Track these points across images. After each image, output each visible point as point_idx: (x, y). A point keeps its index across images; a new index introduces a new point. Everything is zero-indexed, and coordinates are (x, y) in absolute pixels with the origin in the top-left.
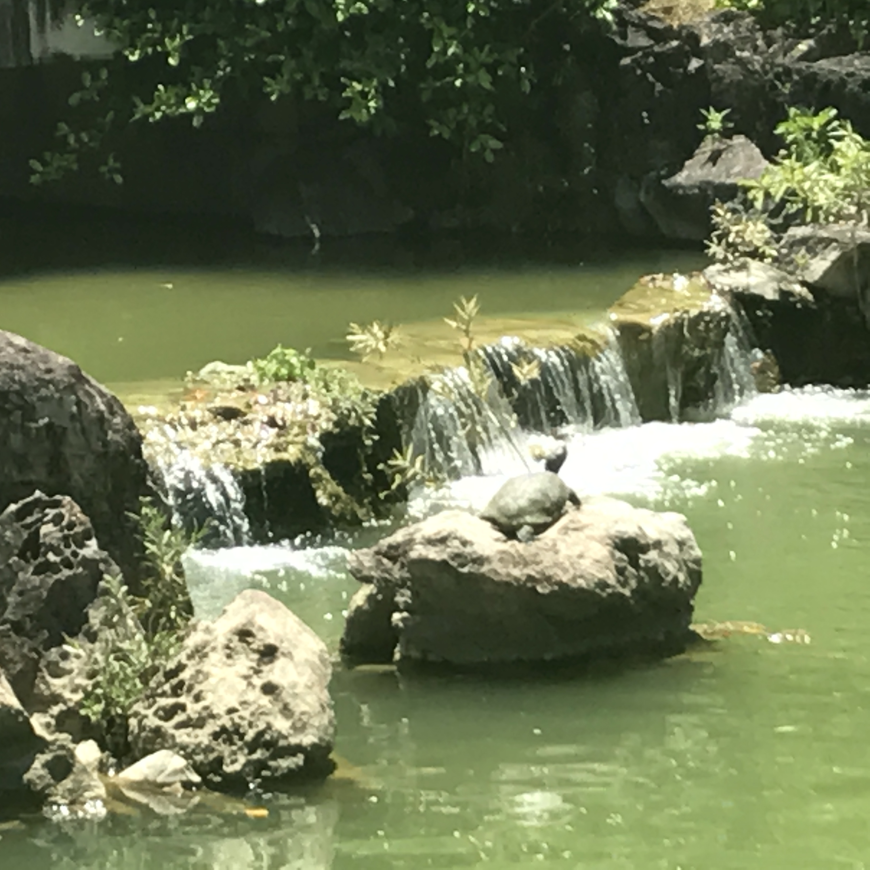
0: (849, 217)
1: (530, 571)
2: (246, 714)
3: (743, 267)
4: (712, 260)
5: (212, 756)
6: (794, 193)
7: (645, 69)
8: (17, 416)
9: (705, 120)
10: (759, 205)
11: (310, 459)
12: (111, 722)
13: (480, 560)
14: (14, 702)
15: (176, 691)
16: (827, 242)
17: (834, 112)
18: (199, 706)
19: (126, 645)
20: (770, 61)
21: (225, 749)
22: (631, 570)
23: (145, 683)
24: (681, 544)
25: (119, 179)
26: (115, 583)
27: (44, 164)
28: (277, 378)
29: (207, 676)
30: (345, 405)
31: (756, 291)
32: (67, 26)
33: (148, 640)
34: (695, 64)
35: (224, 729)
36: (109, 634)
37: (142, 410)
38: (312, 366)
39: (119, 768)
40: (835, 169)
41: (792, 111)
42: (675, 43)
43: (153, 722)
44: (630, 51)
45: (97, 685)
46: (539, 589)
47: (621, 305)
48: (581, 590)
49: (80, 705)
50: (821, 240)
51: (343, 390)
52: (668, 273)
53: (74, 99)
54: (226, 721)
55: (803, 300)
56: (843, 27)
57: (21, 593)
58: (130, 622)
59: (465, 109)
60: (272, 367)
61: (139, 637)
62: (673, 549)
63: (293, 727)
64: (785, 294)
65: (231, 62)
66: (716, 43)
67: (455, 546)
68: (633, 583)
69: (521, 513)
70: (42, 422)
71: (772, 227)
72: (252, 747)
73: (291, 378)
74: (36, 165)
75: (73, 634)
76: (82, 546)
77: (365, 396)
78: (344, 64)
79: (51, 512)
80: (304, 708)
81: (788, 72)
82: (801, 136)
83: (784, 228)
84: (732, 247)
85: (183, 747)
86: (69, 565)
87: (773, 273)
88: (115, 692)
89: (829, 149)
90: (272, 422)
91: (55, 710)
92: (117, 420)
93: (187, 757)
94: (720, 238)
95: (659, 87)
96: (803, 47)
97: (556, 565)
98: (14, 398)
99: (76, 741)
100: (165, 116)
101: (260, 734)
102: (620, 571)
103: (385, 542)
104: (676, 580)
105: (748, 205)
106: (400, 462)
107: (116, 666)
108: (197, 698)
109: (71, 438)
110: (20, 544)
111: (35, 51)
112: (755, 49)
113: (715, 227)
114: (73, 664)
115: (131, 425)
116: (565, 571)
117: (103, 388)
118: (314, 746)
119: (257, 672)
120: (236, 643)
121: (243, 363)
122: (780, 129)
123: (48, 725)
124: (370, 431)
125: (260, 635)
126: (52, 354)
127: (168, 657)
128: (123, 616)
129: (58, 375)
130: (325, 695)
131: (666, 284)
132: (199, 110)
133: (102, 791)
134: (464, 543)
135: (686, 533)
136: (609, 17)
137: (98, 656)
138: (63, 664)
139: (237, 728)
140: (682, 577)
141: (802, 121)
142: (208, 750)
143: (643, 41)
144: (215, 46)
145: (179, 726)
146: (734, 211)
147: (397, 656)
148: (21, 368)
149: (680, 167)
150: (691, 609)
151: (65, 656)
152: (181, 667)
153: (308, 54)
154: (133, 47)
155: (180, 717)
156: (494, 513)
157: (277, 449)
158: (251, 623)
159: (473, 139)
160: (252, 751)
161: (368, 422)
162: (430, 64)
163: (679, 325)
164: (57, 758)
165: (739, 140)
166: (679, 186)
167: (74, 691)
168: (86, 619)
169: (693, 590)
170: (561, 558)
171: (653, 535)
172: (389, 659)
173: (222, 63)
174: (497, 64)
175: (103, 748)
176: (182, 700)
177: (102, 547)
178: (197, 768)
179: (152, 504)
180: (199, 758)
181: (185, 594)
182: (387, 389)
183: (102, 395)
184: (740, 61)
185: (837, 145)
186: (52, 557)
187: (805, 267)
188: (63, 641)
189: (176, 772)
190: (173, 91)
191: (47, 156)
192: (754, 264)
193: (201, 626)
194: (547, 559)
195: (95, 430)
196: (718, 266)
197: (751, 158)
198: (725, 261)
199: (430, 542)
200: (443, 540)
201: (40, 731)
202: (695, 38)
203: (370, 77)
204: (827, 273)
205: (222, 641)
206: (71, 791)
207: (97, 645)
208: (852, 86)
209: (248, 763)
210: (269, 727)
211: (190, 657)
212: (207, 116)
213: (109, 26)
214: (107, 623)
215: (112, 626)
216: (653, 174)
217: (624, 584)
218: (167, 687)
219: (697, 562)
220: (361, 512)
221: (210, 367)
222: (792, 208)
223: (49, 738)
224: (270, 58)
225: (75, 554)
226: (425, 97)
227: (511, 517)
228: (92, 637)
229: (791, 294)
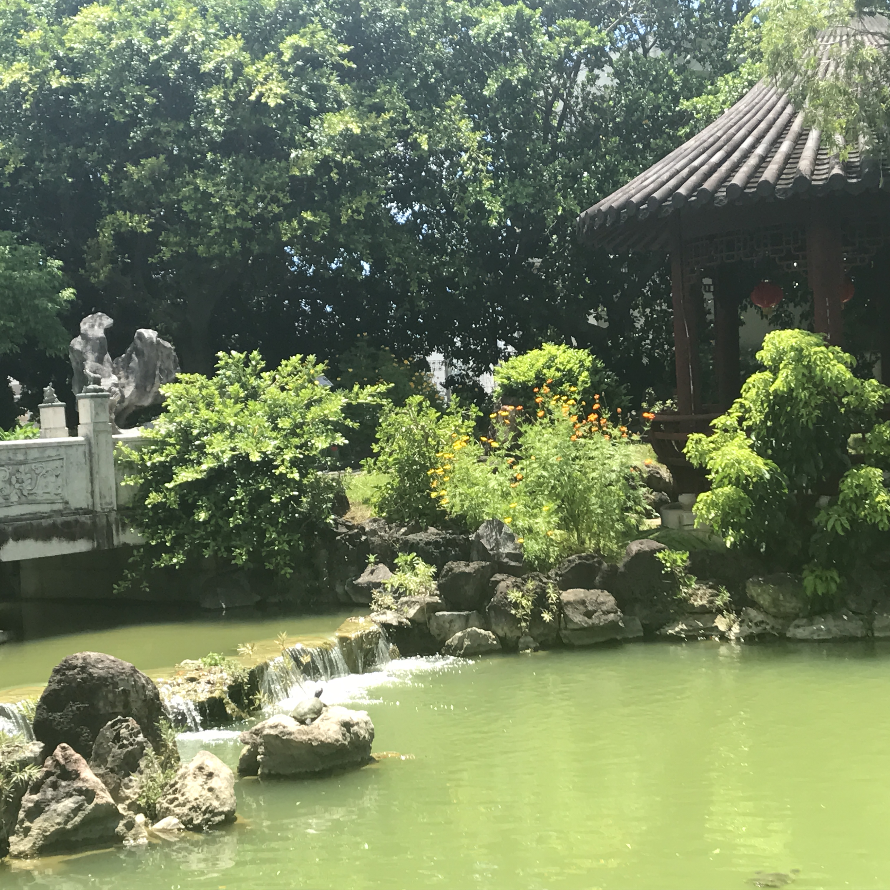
0: (422, 593)
1: (310, 737)
2: (202, 800)
3: (384, 613)
4: (373, 611)
5: (189, 818)
6: (402, 585)
7: (346, 540)
8: (111, 687)
9: (368, 558)
10: (389, 589)
11: (224, 696)
12: (149, 806)
13: (290, 734)
14: (111, 801)
15: (174, 792)
16: (415, 603)
17: (415, 554)
18: (183, 798)
19: (154, 775)
20: (391, 536)
21: (193, 814)
22: (348, 734)
23: (162, 790)
24: (366, 723)
25: (148, 590)
26: (150, 750)
27: (119, 586)
28: (211, 665)
29: (186, 786)
30: (237, 674)
31: (389, 622)
32: (127, 532)
33: (163, 773)
34: (364, 538)
35: (193, 807)
36: (148, 771)
37: (159, 680)
38: (224, 659)
39: (153, 824)
40: (416, 575)
41: (400, 554)
42: (356, 531)
43: (166, 805)
44: (340, 534)
45: (143, 792)
46: (314, 744)
47: (340, 630)
48: (329, 743)
49: (137, 800)
50: (413, 602)
51: (236, 669)
52: (357, 616)
53: (131, 560)
54: (194, 803)
55: (407, 625)
56: (417, 522)
57: (113, 757)
58: (156, 766)
59: (279, 558)
60: (209, 660)
61: (159, 772)
62: (363, 725)
63: (220, 804)
64: (400, 623)
65: (190, 544)
66: (371, 530)
67: (280, 728)
68: (349, 739)
69: (306, 714)
70: (121, 689)
71: (394, 598)
72: (204, 813)
73: (216, 665)
74: (115, 586)
75: (134, 772)
76: (137, 737)
77: (244, 670)
78: (233, 543)
79: (125, 724)
80: (224, 796)
81: (398, 540)
82: (403, 563)
83: (399, 597)
84: (380, 606)
85: (178, 815)
86: (132, 745)
87: (396, 615)
88: (151, 794)
89: (414, 568)
90: (209, 682)
91: (127, 802)
92: (150, 686)
93: (179, 818)
94: (375, 603)
95: (351, 547)
96: (403, 530)
97: (319, 734)
98: (110, 680)
99: (136, 814)
100: (165, 566)
101: (208, 808)
102: (344, 735)
103: (254, 728)
104: (364, 737)
105: (385, 590)
106: (258, 696)
107: (151, 784)
108: (183, 795)
109: (132, 694)
110: (113, 737)
111: (115, 542)
112: (385, 531)
113: (373, 599)
114: (134, 784)
115: (155, 688)
116: (323, 736)
117: (144, 674)
118: (229, 811)
119: (206, 783)
120: (197, 772)
121: (197, 659)
122: (396, 561)
123: (124, 808)
124: (247, 684)
125: (207, 768)
126: (124, 662)
127: (171, 779)
128: (153, 764)
129: (126, 670)
130: (232, 791)
131: (356, 621)
132: (178, 563)
133: (146, 834)
134: (284, 727)
135: (368, 719)
136: (332, 522)
137: (144, 780)
138: (130, 784)
139: (198, 807)
140: (367, 736)
141: (404, 558)
142: (187, 815)
143: (344, 530)
144: (184, 538)
145: (175, 806)
146: (380, 592)
147: (259, 773)
148: (112, 668)
149: (360, 576)
150: (371, 748)
151: (131, 781)
152: (176, 783)
153: (220, 539)
154: (153, 539)
155: (176, 803)
156: (296, 715)
157: (211, 692)
158: (203, 764)
159: (282, 569)
160: (204, 815)
161: (245, 680)
162: (265, 541)
163: (362, 636)
164: (128, 822)
165: (381, 565)
166: (359, 583)
167: (135, 794)
168: (139, 766)
169: (371, 740)
170: (321, 731)
171: (355, 720)
172: (256, 774)
173: (186, 544)
174: (290, 541)
175: (146, 816)
176: (177, 796)
177: (145, 736)
178: (183, 823)
179: (164, 719)
180: (184, 818)
181: (177, 753)
182: (253, 667)
183: (144, 677)
184: (381, 536)
185: (416, 566)
186: (125, 742)
187: (407, 612)
188: (129, 775)
189: (175, 825)
190: (168, 556)
191: (120, 582)
192: (388, 612)
193: (184, 766)
194: (316, 732)
195: (141, 691)
196: (375, 613)
197: (386, 572)
198: (377, 611)
199: (271, 727)
200: (276, 727)
201: (121, 811)
202: (363, 528)
203: (243, 548)
204: (415, 614)
205: (192, 771)
206: (134, 835)
207: (143, 776)
208: (422, 544)
209: (203, 820)
210: (211, 805)
211: (180, 778)
212: (181, 565)
213: (144, 532)
214: (147, 767)
215: (149, 768)
216: (350, 579)
217: (345, 740)
218: (171, 791)
219: (372, 729)
220: (243, 715)
221: (184, 662)
222: (401, 591)
223: (125, 814)
224: (205, 542)
225: (134, 740)
226: (264, 554)
227: (302, 716)
228: (141, 773)
229: (402, 623)
